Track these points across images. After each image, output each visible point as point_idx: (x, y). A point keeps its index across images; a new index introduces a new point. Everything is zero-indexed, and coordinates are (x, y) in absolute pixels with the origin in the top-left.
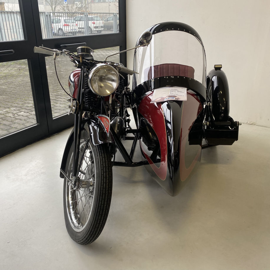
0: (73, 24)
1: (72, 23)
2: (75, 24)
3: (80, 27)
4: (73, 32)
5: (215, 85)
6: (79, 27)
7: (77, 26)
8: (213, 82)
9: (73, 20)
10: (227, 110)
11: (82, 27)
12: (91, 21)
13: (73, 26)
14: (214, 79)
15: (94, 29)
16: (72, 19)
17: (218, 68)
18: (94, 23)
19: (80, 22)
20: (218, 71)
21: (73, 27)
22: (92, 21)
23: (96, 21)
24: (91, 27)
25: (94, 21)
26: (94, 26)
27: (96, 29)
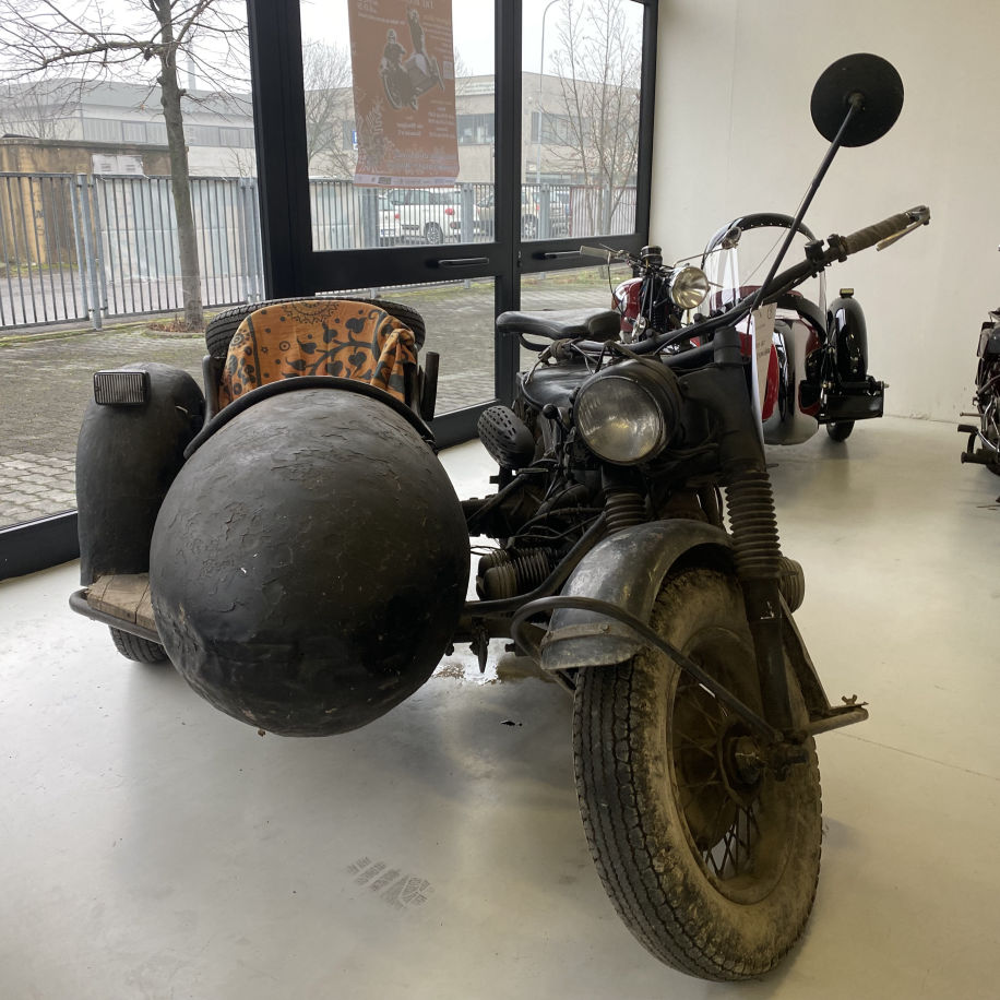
0: (386, 213)
1: (384, 210)
2: (392, 213)
3: (408, 223)
4: (387, 239)
5: (842, 324)
6: (402, 223)
7: (397, 220)
8: (837, 320)
9: (386, 201)
10: (862, 364)
11: (413, 223)
12: (442, 206)
13: (387, 221)
14: (841, 314)
15: (451, 231)
16: (383, 199)
17: (846, 295)
18: (451, 213)
19: (407, 207)
20: (848, 299)
21: (387, 224)
22: (446, 207)
23: (455, 207)
24: (442, 225)
25: (451, 207)
26: (451, 220)
27: (456, 231)
